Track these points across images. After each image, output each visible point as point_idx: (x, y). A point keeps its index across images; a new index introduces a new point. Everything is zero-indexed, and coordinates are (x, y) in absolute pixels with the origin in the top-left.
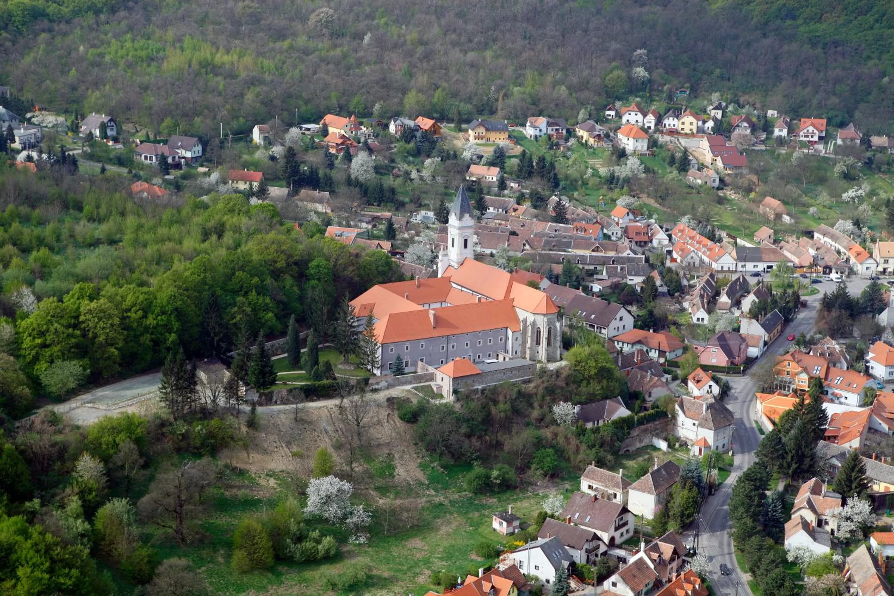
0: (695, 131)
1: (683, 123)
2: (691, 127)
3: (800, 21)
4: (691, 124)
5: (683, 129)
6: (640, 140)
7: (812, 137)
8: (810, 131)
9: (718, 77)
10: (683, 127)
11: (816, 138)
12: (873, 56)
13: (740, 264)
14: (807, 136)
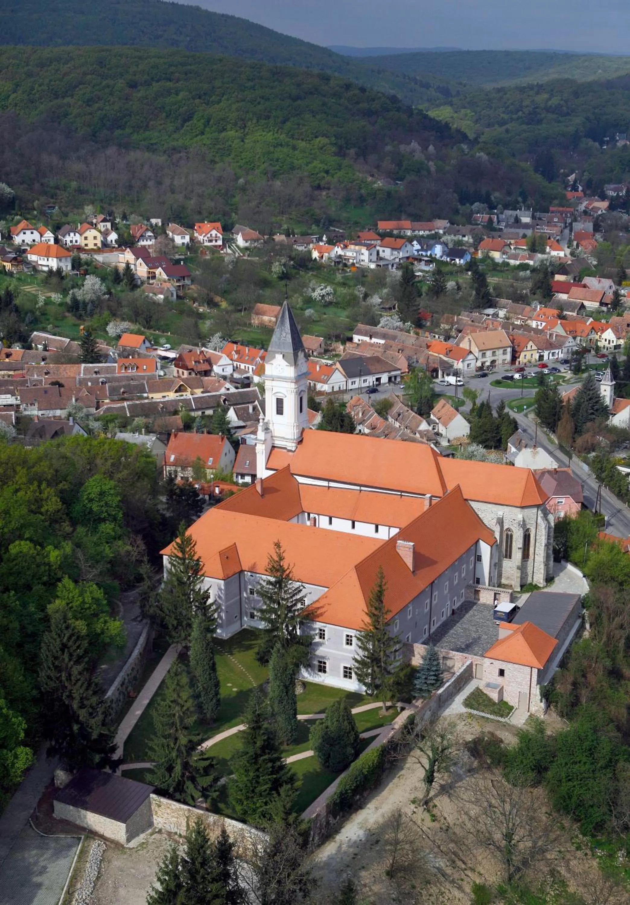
0: (100, 245)
1: (86, 238)
2: (95, 242)
3: (128, 130)
4: (95, 238)
5: (86, 245)
6: (63, 260)
7: (216, 241)
8: (214, 235)
9: (75, 191)
10: (86, 242)
11: (220, 243)
12: (217, 159)
13: (350, 381)
14: (211, 241)
